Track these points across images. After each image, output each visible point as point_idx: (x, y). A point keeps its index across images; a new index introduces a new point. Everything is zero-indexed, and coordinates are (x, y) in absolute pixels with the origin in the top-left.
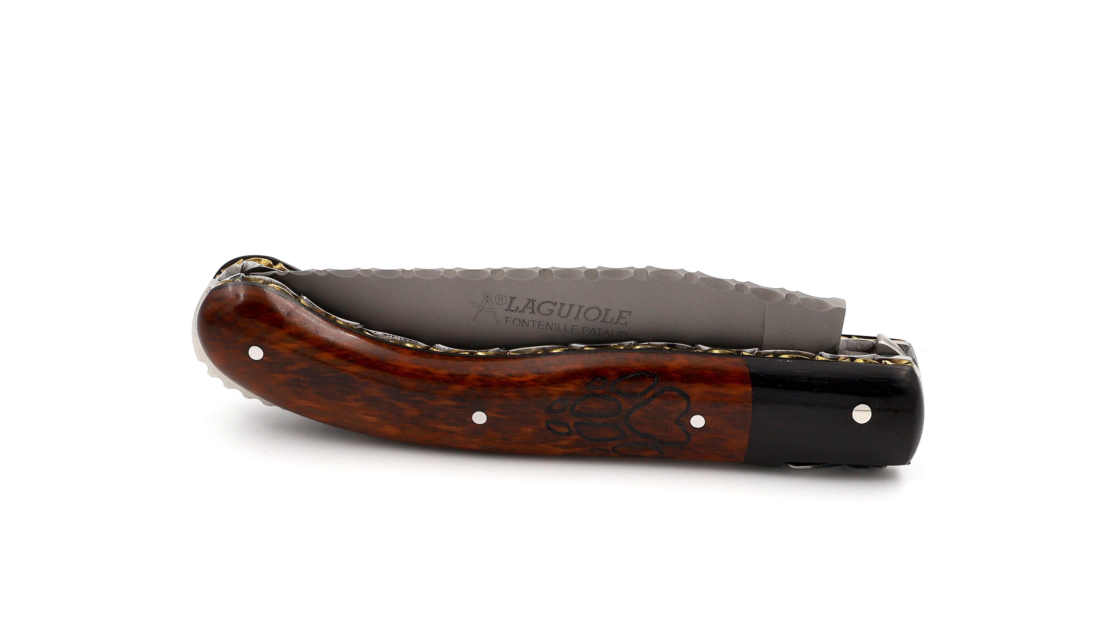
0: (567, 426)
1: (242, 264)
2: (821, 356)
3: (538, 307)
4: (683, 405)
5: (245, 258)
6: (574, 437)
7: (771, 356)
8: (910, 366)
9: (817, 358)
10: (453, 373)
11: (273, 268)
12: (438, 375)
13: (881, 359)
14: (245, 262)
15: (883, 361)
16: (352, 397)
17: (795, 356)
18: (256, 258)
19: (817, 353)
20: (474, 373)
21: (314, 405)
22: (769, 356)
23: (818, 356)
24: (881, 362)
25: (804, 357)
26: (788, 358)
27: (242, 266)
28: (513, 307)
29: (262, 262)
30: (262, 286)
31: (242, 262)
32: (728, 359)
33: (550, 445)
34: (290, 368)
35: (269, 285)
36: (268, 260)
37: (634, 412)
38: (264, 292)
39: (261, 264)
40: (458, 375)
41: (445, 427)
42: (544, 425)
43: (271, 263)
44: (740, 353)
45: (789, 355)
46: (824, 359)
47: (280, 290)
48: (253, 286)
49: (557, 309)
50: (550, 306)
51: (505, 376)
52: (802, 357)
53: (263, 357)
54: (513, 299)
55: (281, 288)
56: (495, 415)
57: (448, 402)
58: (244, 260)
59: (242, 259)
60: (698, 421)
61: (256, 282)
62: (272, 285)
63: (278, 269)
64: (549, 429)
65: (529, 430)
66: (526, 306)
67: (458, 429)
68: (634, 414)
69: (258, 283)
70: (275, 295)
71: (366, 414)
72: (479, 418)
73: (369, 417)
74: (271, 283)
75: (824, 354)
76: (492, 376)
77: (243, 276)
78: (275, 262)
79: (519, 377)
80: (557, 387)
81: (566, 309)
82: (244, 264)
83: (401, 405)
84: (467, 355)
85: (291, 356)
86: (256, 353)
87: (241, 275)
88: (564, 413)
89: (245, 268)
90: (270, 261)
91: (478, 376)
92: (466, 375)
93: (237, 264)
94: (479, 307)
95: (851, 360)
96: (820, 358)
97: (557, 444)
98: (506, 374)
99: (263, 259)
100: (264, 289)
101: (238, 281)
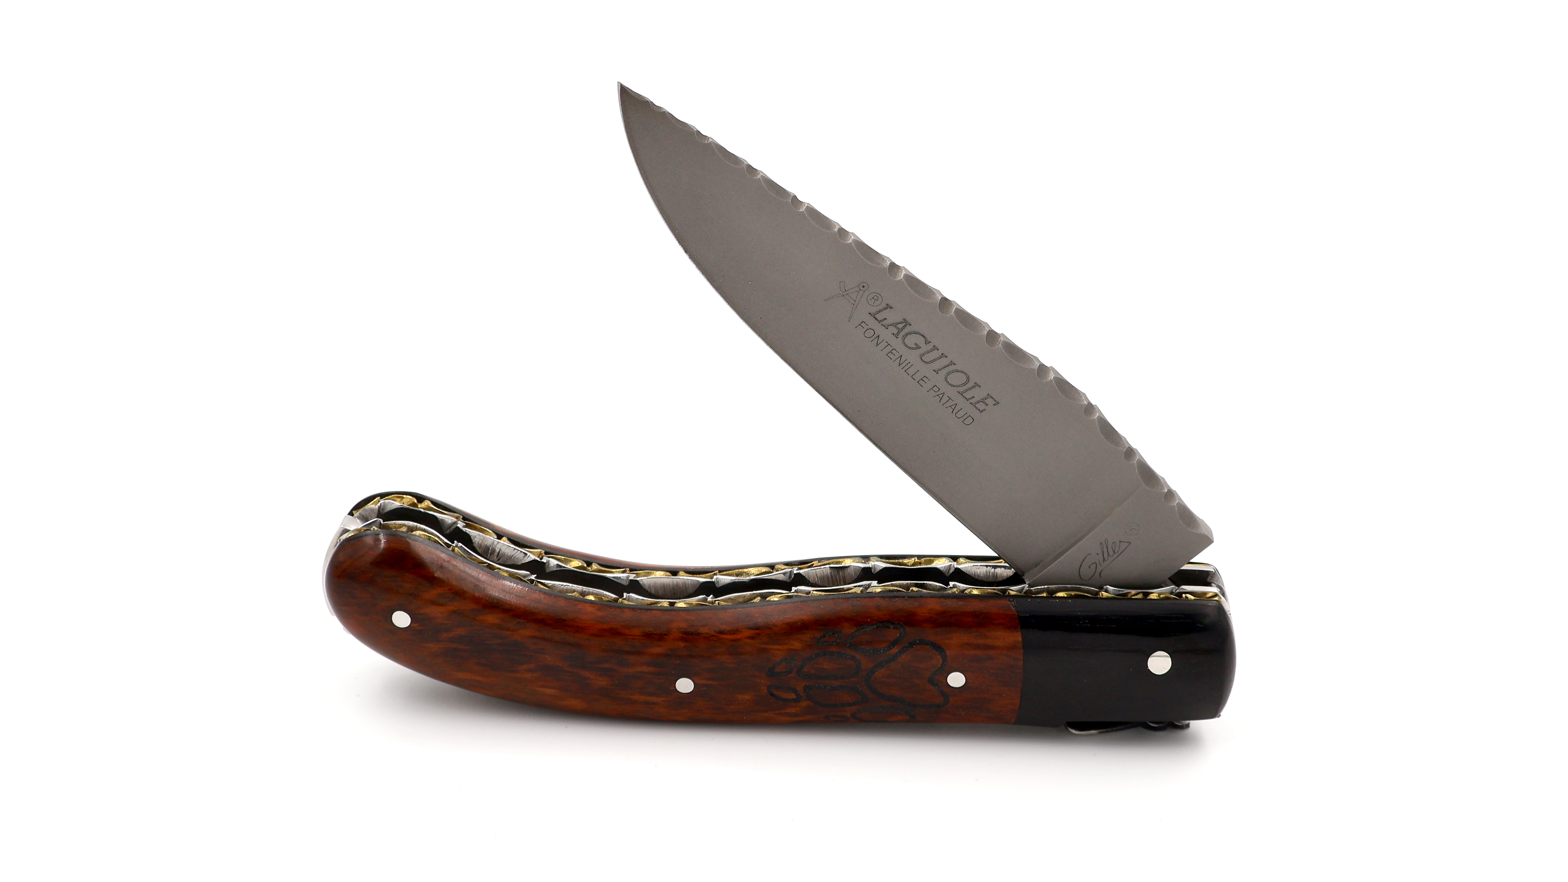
0: (795, 691)
1: (379, 504)
2: (1106, 591)
3: (907, 334)
4: (938, 661)
5: (383, 496)
6: (804, 704)
7: (1045, 595)
8: (1217, 601)
9: (1102, 594)
10: (649, 633)
11: (418, 507)
12: (631, 635)
13: (1181, 592)
14: (382, 501)
15: (1184, 595)
16: (525, 667)
17: (1073, 593)
18: (397, 495)
19: (1101, 588)
20: (676, 630)
21: (478, 678)
22: (1042, 595)
23: (1103, 592)
24: (1181, 597)
25: (1086, 594)
26: (1066, 596)
27: (379, 508)
28: (880, 317)
29: (404, 500)
30: (405, 535)
31: (379, 501)
32: (991, 602)
33: (774, 714)
34: (445, 635)
35: (414, 533)
36: (411, 497)
37: (877, 671)
38: (408, 543)
39: (404, 504)
40: (656, 634)
41: (642, 698)
42: (766, 691)
43: (416, 501)
44: (1006, 593)
45: (1067, 592)
46: (1110, 595)
47: (428, 538)
48: (393, 536)
49: (925, 348)
50: (920, 341)
51: (714, 634)
52: (1083, 594)
53: (411, 624)
54: (888, 307)
55: (428, 535)
56: (704, 682)
57: (645, 669)
58: (381, 498)
59: (379, 498)
60: (956, 680)
61: (396, 531)
62: (418, 533)
63: (424, 509)
64: (772, 695)
65: (747, 697)
66: (895, 325)
67: (659, 700)
68: (877, 673)
69: (399, 531)
70: (422, 546)
71: (543, 686)
72: (685, 685)
73: (547, 690)
74: (417, 529)
75: (1110, 588)
76: (699, 633)
77: (381, 522)
78: (420, 498)
79: (731, 634)
80: (780, 644)
81: (935, 354)
82: (381, 504)
83: (586, 674)
84: (665, 608)
85: (445, 622)
86: (401, 619)
87: (378, 521)
88: (789, 676)
89: (383, 509)
90: (414, 499)
91: (681, 635)
92: (665, 635)
93: (372, 504)
94: (844, 290)
95: (1143, 595)
96: (1105, 594)
97: (783, 711)
98: (715, 631)
99: (405, 496)
100: (408, 540)
101: (374, 529)
